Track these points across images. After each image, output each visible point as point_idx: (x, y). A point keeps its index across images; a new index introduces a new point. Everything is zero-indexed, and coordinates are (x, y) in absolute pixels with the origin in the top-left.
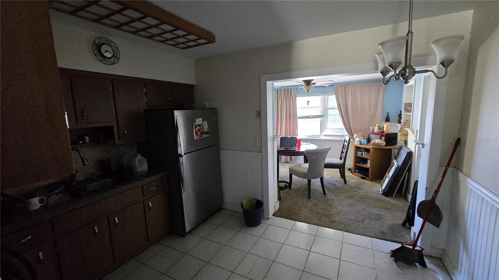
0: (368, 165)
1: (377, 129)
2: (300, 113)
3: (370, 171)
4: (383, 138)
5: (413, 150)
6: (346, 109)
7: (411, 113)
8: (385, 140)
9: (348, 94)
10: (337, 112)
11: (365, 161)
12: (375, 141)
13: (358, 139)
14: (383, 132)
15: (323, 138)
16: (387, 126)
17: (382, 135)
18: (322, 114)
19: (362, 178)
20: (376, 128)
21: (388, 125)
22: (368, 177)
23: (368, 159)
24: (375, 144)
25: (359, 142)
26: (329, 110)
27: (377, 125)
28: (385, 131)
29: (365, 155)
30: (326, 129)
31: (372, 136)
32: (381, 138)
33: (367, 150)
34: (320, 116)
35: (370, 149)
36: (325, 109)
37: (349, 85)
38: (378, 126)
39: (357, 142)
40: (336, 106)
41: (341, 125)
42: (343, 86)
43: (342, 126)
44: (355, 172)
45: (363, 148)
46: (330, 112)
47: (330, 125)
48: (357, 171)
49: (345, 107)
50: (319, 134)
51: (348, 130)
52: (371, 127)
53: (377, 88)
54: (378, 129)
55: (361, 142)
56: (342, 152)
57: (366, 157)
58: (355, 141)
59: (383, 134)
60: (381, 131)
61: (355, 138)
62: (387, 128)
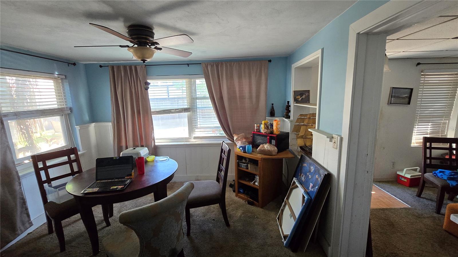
0: (256, 184)
1: (263, 128)
2: (154, 106)
3: (260, 193)
4: (274, 142)
5: (334, 172)
6: (221, 98)
7: (316, 106)
8: (277, 145)
9: (222, 77)
10: (209, 103)
11: (251, 177)
12: (263, 147)
13: (240, 142)
14: (272, 133)
15: (193, 141)
16: (277, 124)
17: (271, 138)
18: (188, 107)
19: (250, 203)
20: (262, 126)
21: (278, 122)
22: (258, 201)
23: (256, 175)
24: (263, 152)
25: (241, 149)
26: (198, 101)
27: (263, 122)
28: (275, 131)
29: (251, 169)
30: (197, 128)
31: (259, 140)
32: (270, 143)
33: (254, 162)
34: (185, 110)
35: (258, 161)
36: (193, 99)
37: (222, 64)
38: (265, 124)
39: (239, 148)
40: (208, 95)
41: (216, 123)
42: (215, 65)
43: (218, 124)
44: (239, 192)
45: (249, 158)
46: (199, 103)
47: (200, 122)
48: (242, 191)
49: (219, 96)
50: (188, 136)
51: (225, 128)
52: (255, 125)
53: (259, 70)
54: (265, 128)
55: (244, 148)
56: (219, 170)
57: (254, 172)
58: (237, 145)
59: (272, 135)
60: (269, 131)
61: (235, 141)
62: (277, 127)
